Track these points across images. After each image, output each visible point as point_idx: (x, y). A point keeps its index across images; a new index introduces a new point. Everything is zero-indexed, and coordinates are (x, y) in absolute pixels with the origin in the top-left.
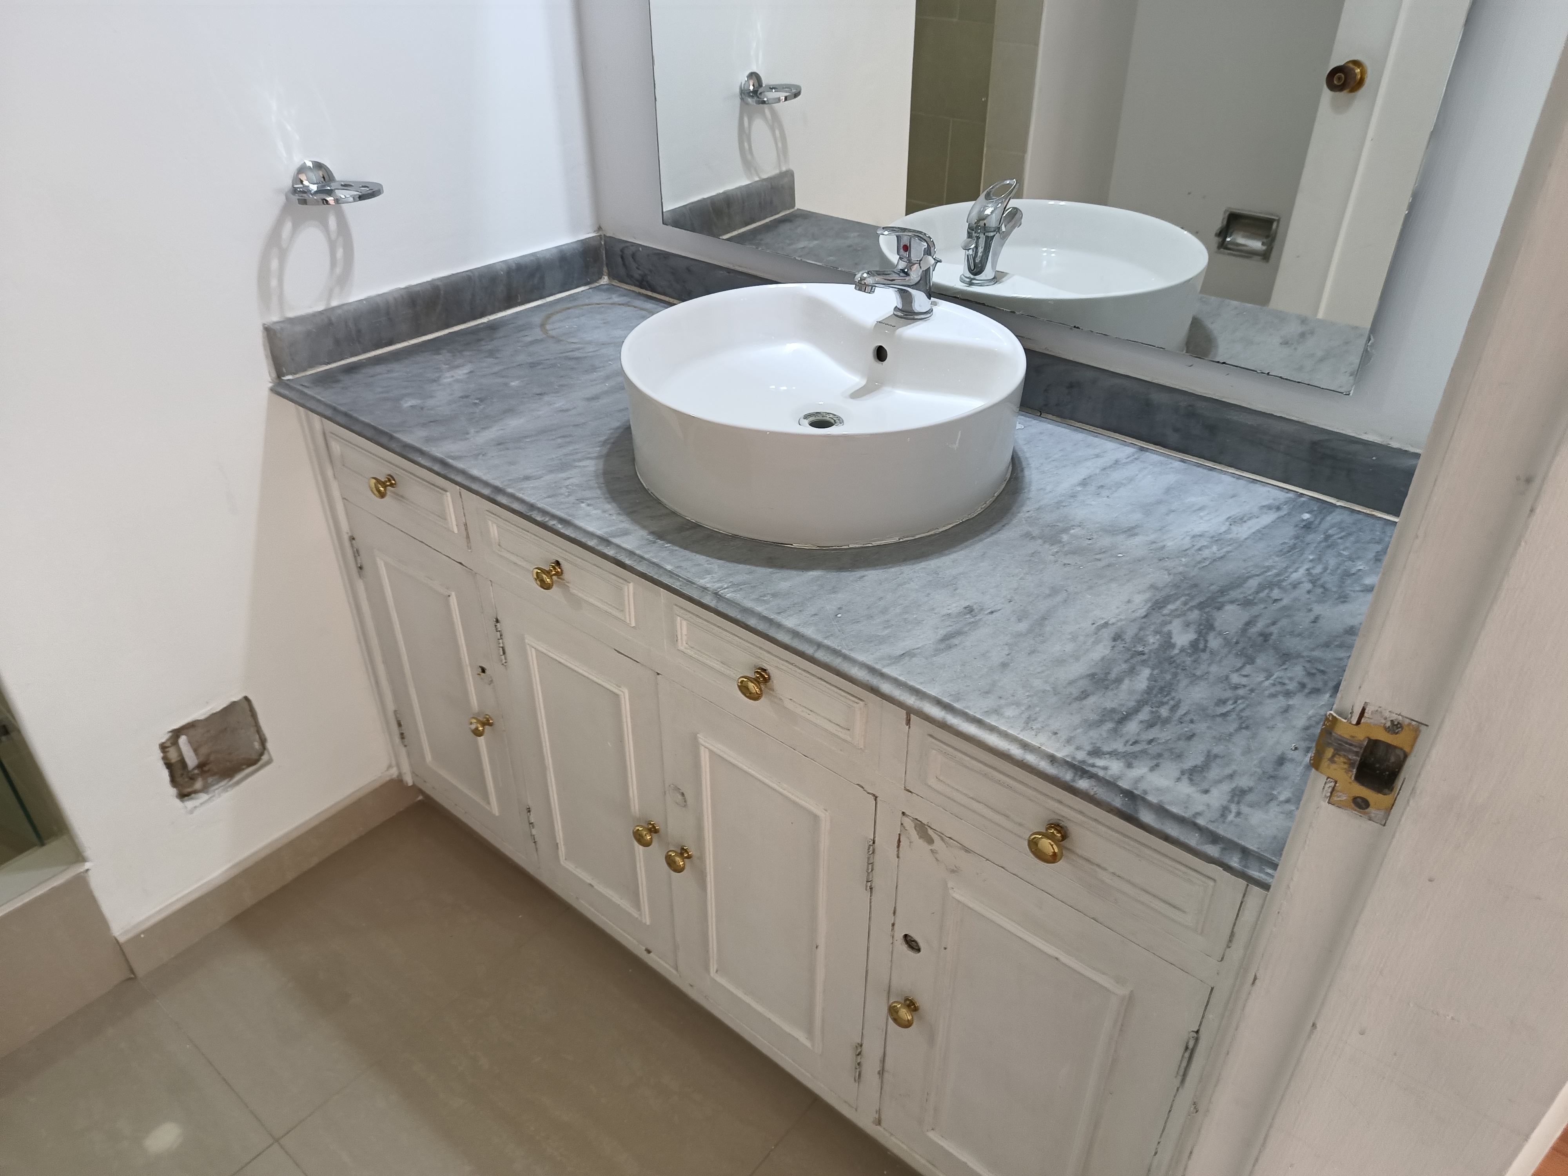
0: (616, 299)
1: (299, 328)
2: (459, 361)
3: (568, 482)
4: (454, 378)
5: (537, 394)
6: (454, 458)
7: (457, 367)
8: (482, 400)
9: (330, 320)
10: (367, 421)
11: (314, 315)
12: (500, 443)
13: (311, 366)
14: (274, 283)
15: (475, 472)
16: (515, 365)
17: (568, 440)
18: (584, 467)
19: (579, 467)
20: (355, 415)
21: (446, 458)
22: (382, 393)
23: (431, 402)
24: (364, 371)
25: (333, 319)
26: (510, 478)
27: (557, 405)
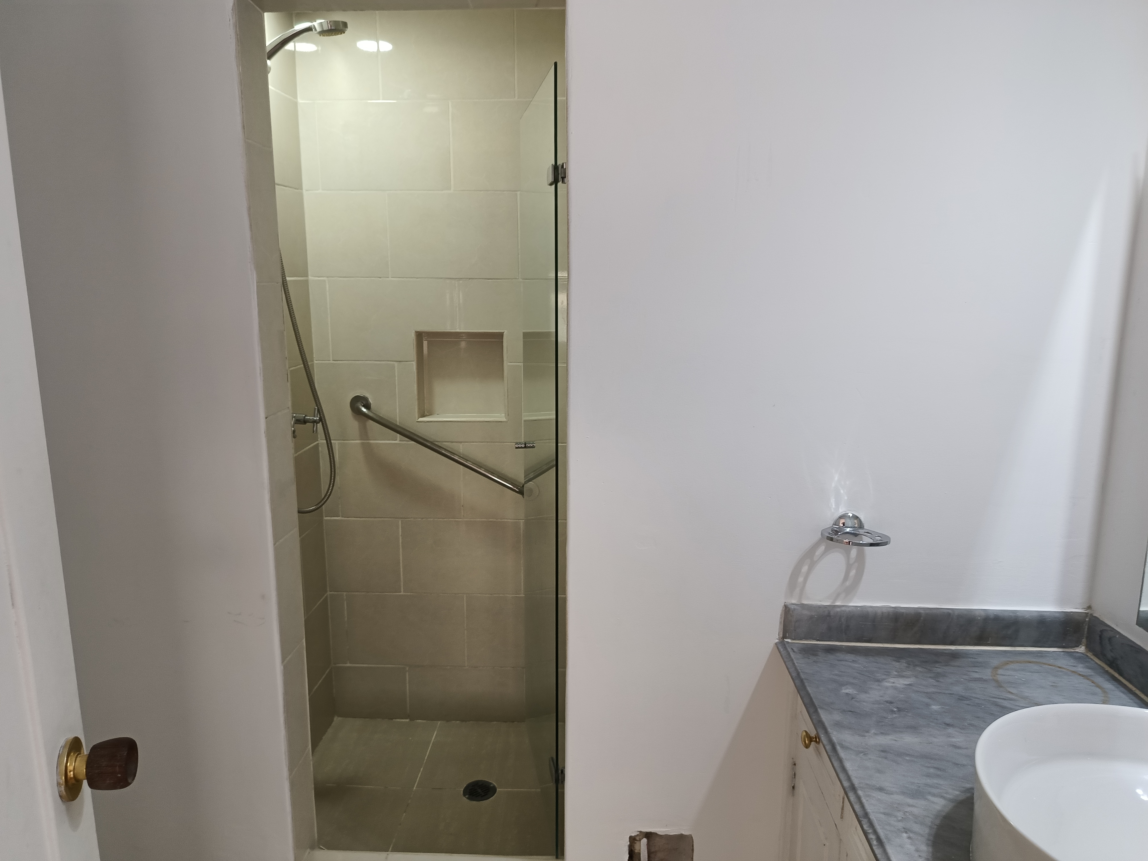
0: (1080, 668)
1: (806, 612)
2: (908, 673)
3: (909, 809)
4: (894, 685)
5: (945, 724)
6: (843, 747)
7: (903, 677)
8: (899, 710)
9: (829, 613)
10: (810, 691)
11: (820, 607)
12: (884, 751)
13: (806, 639)
14: (801, 579)
15: (848, 765)
16: (947, 692)
17: (939, 773)
18: (933, 803)
19: (928, 800)
20: (806, 684)
21: (837, 744)
22: (836, 675)
23: (863, 696)
24: (838, 654)
25: (832, 613)
26: (868, 782)
27: (954, 740)
